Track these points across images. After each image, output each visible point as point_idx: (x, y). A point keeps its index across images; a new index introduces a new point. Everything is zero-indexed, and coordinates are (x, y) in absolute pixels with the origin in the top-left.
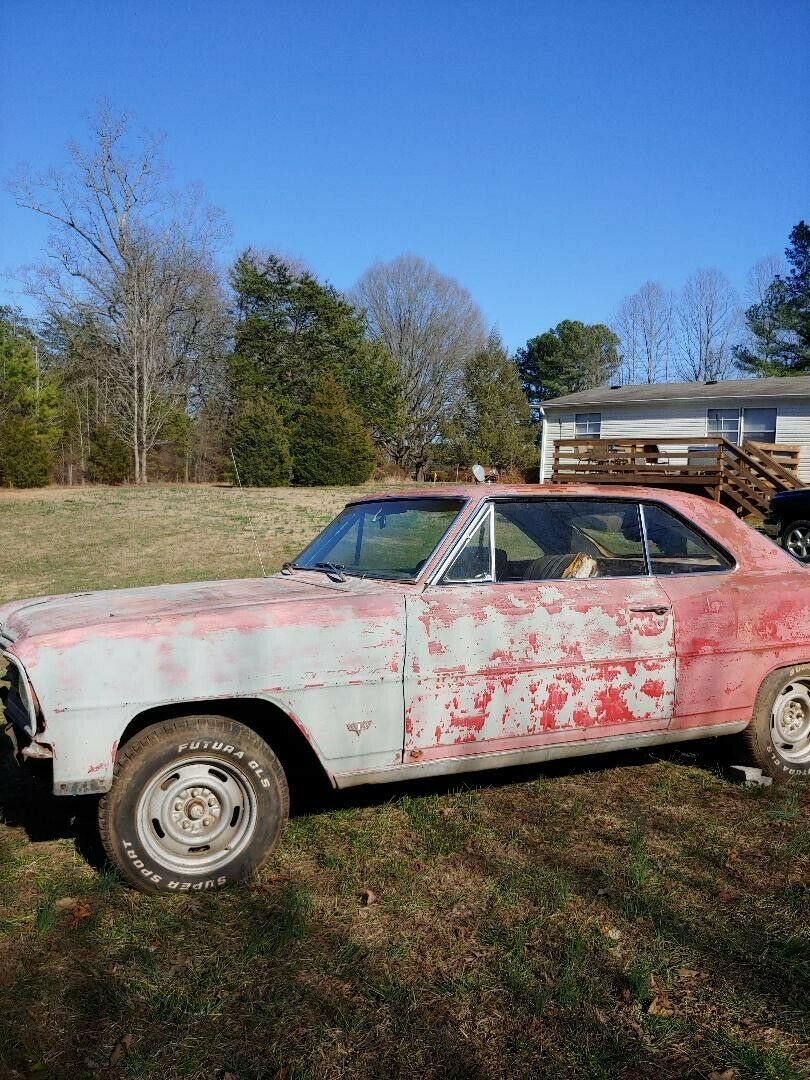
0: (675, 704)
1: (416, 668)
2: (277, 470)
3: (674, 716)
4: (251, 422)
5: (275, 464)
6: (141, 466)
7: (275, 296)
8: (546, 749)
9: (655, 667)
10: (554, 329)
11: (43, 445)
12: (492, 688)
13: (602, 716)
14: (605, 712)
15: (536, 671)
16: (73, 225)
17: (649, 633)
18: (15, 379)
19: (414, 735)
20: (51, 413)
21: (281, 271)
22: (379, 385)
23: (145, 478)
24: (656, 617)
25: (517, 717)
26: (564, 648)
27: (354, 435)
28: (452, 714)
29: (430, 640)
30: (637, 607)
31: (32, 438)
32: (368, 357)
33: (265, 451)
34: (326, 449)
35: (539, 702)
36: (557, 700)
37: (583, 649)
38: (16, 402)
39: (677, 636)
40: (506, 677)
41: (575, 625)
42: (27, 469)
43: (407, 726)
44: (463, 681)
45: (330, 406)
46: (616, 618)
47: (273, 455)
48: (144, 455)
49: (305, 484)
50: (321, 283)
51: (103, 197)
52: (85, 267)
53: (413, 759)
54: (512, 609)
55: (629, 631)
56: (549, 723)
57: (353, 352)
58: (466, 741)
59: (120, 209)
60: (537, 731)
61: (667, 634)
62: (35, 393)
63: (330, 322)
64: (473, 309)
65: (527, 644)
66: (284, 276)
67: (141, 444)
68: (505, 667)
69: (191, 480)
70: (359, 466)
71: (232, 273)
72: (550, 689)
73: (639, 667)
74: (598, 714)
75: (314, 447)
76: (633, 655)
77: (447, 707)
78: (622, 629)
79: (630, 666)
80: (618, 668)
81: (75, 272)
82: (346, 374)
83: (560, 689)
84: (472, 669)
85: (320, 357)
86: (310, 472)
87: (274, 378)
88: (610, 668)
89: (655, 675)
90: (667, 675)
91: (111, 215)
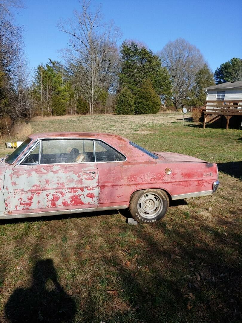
0: (99, 200)
1: (7, 189)
2: (129, 109)
3: (99, 203)
4: (122, 95)
5: (129, 108)
6: (92, 109)
7: (133, 55)
8: (53, 212)
9: (90, 189)
10: (230, 61)
11: (64, 103)
12: (33, 195)
13: (72, 203)
14: (73, 202)
15: (48, 190)
16: (75, 36)
17: (89, 179)
18: (56, 84)
19: (9, 207)
20: (66, 93)
21: (135, 47)
22: (165, 81)
23: (93, 112)
24: (92, 175)
25: (42, 203)
26: (58, 184)
27: (154, 98)
28: (20, 202)
29: (12, 181)
30: (85, 172)
31: (61, 101)
32: (162, 73)
33: (126, 104)
34: (145, 102)
35: (50, 199)
36: (56, 198)
37: (65, 184)
38: (56, 91)
39: (99, 180)
40: (38, 192)
41: (63, 177)
42: (59, 110)
43: (6, 205)
44: (24, 193)
45: (147, 89)
46: (77, 175)
47: (128, 105)
48: (93, 106)
49: (138, 114)
50: (148, 50)
51: (84, 26)
52: (79, 48)
53: (9, 214)
54: (41, 173)
55: (82, 179)
56: (54, 205)
57: (157, 71)
58: (26, 209)
59: (89, 29)
60: (50, 207)
61: (96, 180)
62: (62, 88)
63: (150, 62)
64: (201, 55)
65: (45, 183)
66: (136, 48)
67: (91, 102)
68: (37, 189)
69: (107, 113)
70: (155, 108)
71: (121, 48)
72: (53, 195)
73: (85, 190)
74: (71, 202)
75: (141, 102)
76: (83, 186)
77: (19, 200)
78: (80, 178)
79: (82, 189)
80: (78, 190)
81: (77, 50)
82: (154, 78)
83: (57, 196)
84: (26, 189)
85: (146, 73)
86: (139, 110)
87: (133, 80)
88: (75, 190)
89: (91, 192)
90: (96, 191)
91: (86, 32)
